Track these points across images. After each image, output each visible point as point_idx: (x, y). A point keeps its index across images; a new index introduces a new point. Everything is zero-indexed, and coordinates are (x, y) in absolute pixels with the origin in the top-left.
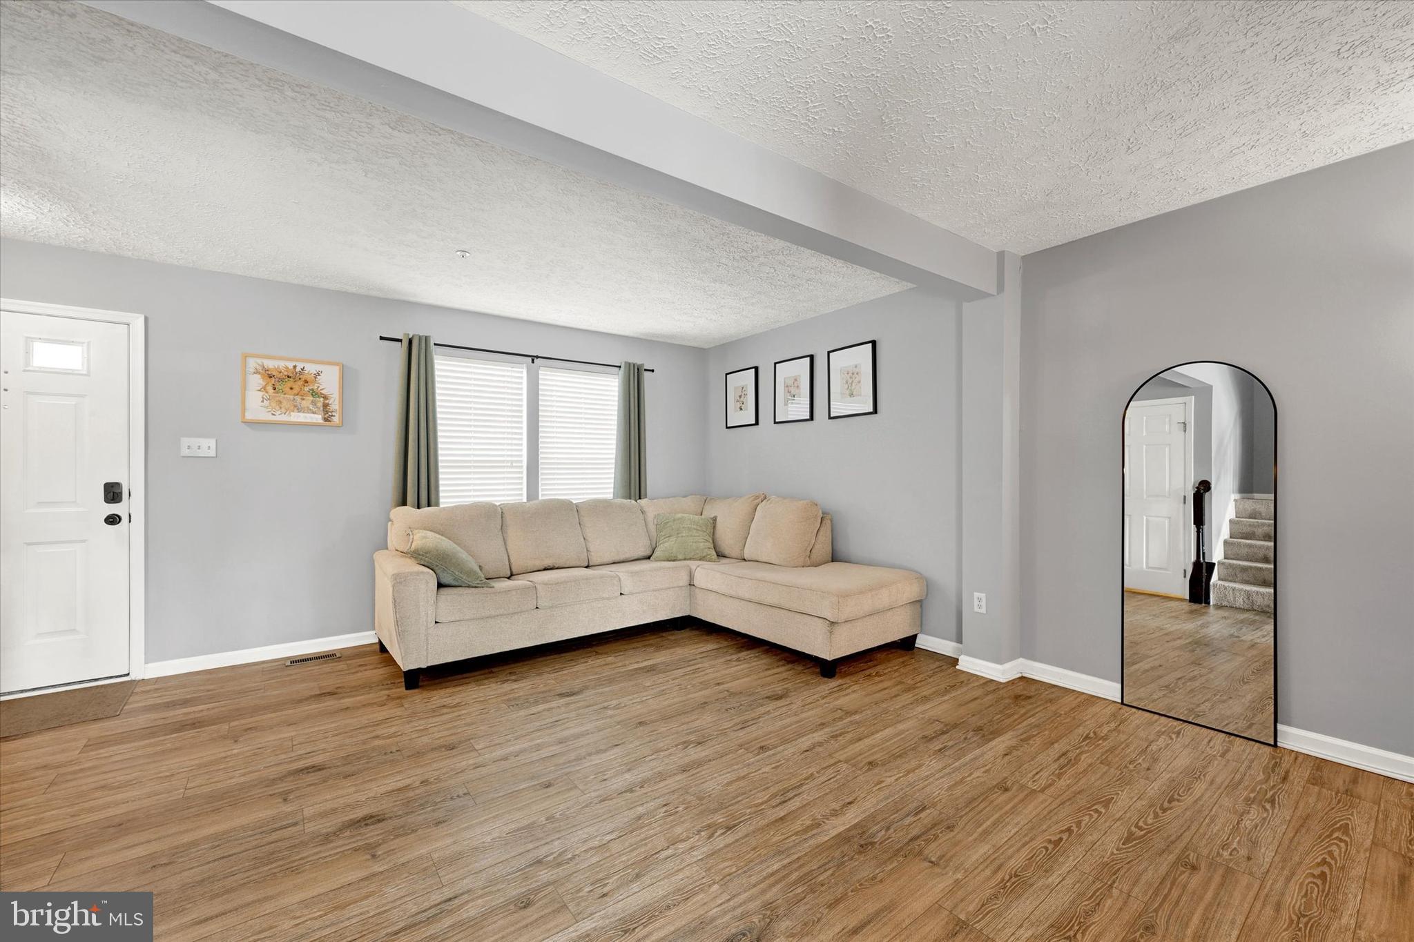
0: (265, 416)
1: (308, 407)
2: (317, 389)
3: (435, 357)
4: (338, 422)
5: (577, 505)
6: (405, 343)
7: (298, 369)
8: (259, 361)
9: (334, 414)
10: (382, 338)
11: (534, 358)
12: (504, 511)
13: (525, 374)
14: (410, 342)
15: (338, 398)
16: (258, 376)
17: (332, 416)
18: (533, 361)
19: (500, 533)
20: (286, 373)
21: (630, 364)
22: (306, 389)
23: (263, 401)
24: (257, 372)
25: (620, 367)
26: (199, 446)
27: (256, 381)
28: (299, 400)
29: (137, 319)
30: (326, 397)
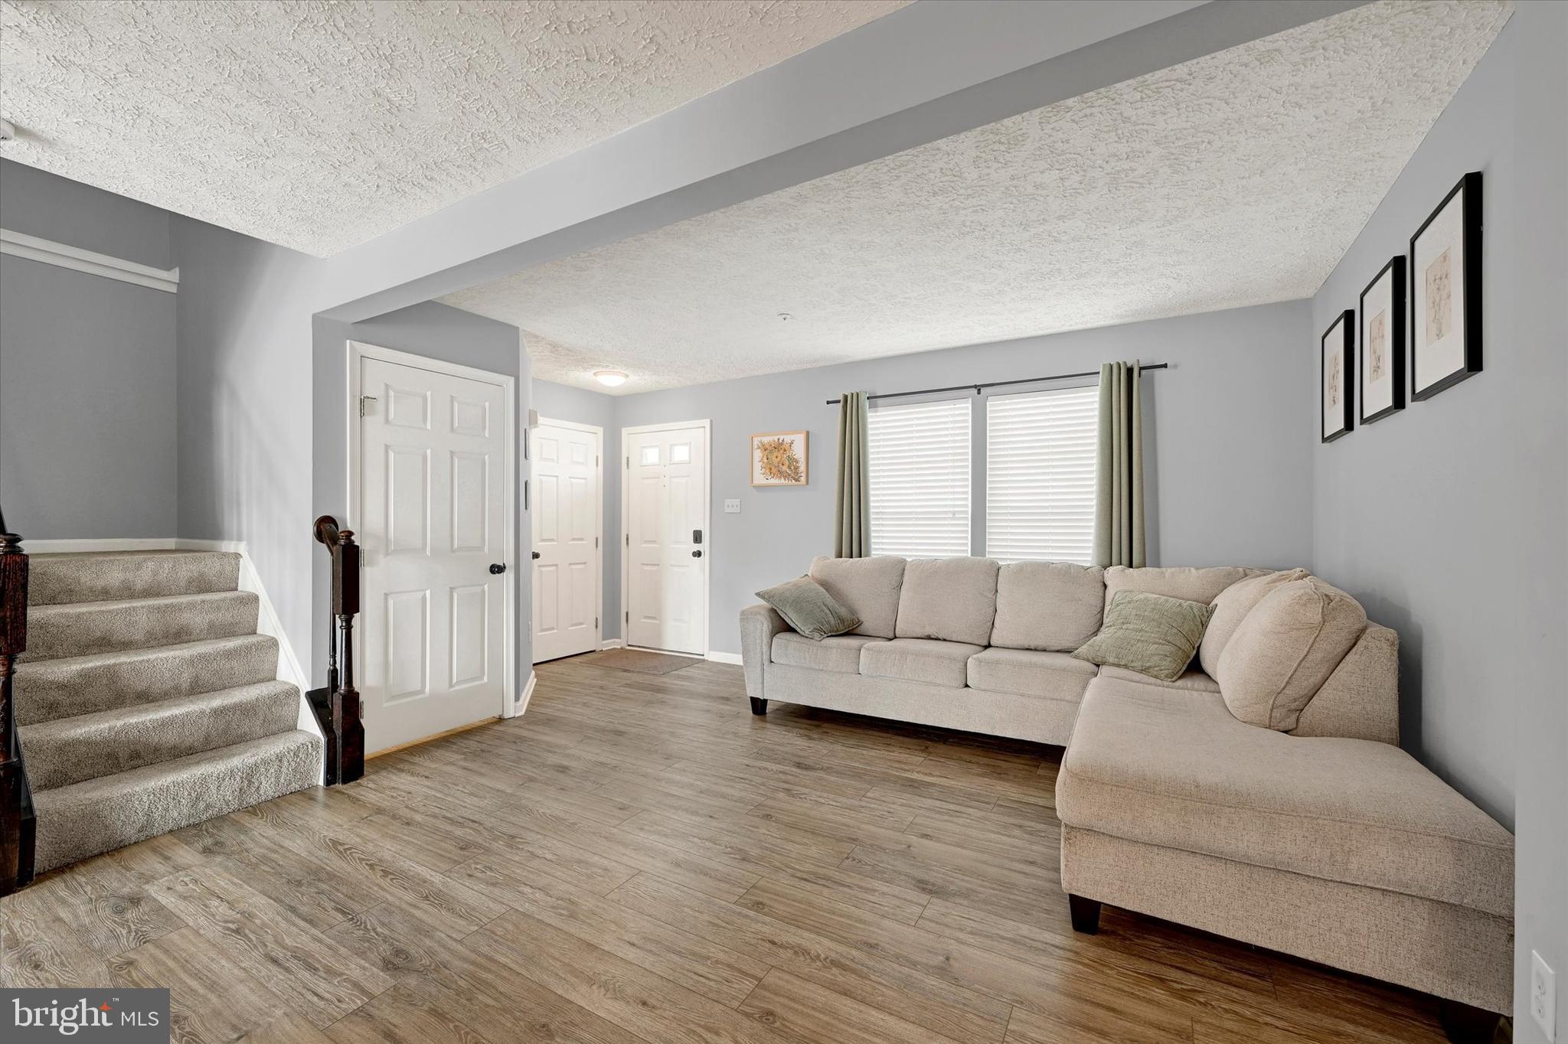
0: (765, 482)
1: (787, 472)
2: (791, 455)
4: (804, 482)
6: (842, 402)
7: (781, 441)
8: (760, 439)
9: (802, 474)
10: (826, 402)
11: (978, 388)
12: (906, 568)
13: (968, 410)
14: (845, 401)
15: (804, 462)
16: (759, 450)
17: (801, 476)
18: (979, 393)
19: (896, 590)
20: (774, 446)
21: (1112, 366)
22: (785, 456)
23: (762, 469)
24: (759, 448)
25: (1098, 373)
26: (732, 505)
27: (758, 454)
28: (781, 465)
29: (707, 423)
30: (797, 462)
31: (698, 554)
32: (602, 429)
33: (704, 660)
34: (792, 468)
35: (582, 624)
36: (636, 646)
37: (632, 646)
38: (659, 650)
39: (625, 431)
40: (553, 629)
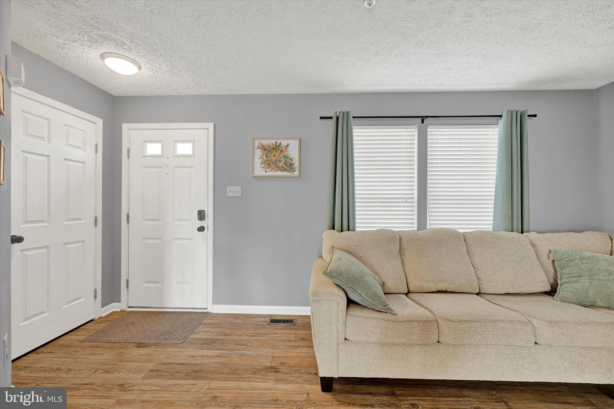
0: (265, 174)
1: (282, 166)
2: (287, 155)
3: (353, 127)
4: (297, 175)
5: (464, 235)
6: (335, 119)
7: (278, 144)
8: (260, 141)
9: (296, 169)
10: (321, 118)
11: (423, 119)
12: (402, 237)
13: (416, 133)
14: (338, 118)
15: (297, 160)
16: (259, 150)
17: (295, 171)
18: (423, 122)
19: (399, 255)
20: (272, 147)
21: (512, 112)
22: (282, 155)
23: (261, 164)
24: (259, 148)
25: (501, 116)
26: (234, 191)
27: (258, 153)
28: (278, 162)
29: (211, 126)
30: (291, 160)
31: (201, 229)
32: (102, 120)
33: (207, 313)
34: (288, 164)
35: (80, 298)
36: (137, 307)
37: (133, 307)
38: (162, 308)
39: (125, 127)
40: (43, 312)
